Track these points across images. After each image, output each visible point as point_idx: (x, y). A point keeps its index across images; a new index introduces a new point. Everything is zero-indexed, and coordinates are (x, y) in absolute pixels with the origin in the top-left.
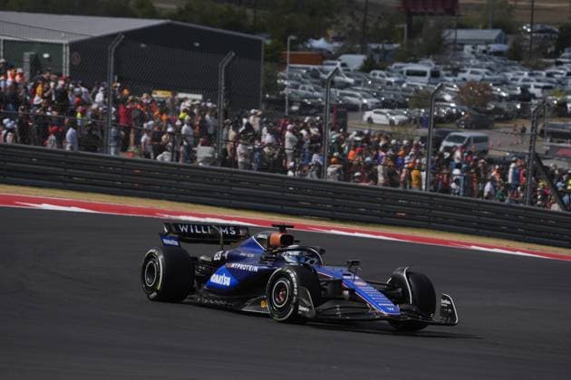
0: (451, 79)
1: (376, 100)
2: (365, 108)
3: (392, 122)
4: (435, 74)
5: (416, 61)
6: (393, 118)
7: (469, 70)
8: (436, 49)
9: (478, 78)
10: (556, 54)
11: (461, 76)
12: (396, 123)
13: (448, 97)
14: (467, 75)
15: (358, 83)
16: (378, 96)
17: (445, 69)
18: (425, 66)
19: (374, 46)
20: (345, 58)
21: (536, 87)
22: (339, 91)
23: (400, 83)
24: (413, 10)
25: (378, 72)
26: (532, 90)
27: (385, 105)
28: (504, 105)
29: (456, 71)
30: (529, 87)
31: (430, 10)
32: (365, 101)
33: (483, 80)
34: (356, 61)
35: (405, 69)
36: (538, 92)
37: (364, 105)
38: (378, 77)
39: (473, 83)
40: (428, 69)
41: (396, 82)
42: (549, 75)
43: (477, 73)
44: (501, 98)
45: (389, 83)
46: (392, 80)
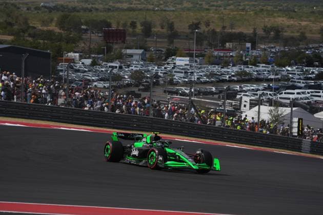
0: (127, 69)
1: (97, 78)
2: (94, 81)
3: (105, 86)
4: (121, 67)
5: (112, 62)
6: (105, 85)
7: (134, 66)
8: (120, 57)
9: (138, 69)
10: (166, 60)
11: (131, 68)
12: (107, 87)
13: (126, 77)
14: (133, 68)
15: (89, 71)
16: (98, 76)
17: (124, 66)
18: (116, 64)
19: (93, 56)
20: (83, 60)
21: (161, 73)
22: (82, 74)
23: (107, 71)
24: (108, 41)
25: (98, 66)
26: (159, 74)
27: (101, 80)
28: (149, 80)
29: (129, 66)
30: (158, 73)
31: (115, 41)
32: (93, 78)
33: (140, 70)
34: (88, 62)
35: (108, 65)
36: (162, 75)
37: (93, 80)
38: (97, 68)
39: (136, 71)
40: (118, 65)
41: (105, 70)
42: (165, 68)
43: (137, 67)
44: (147, 77)
45: (102, 71)
46: (103, 69)
